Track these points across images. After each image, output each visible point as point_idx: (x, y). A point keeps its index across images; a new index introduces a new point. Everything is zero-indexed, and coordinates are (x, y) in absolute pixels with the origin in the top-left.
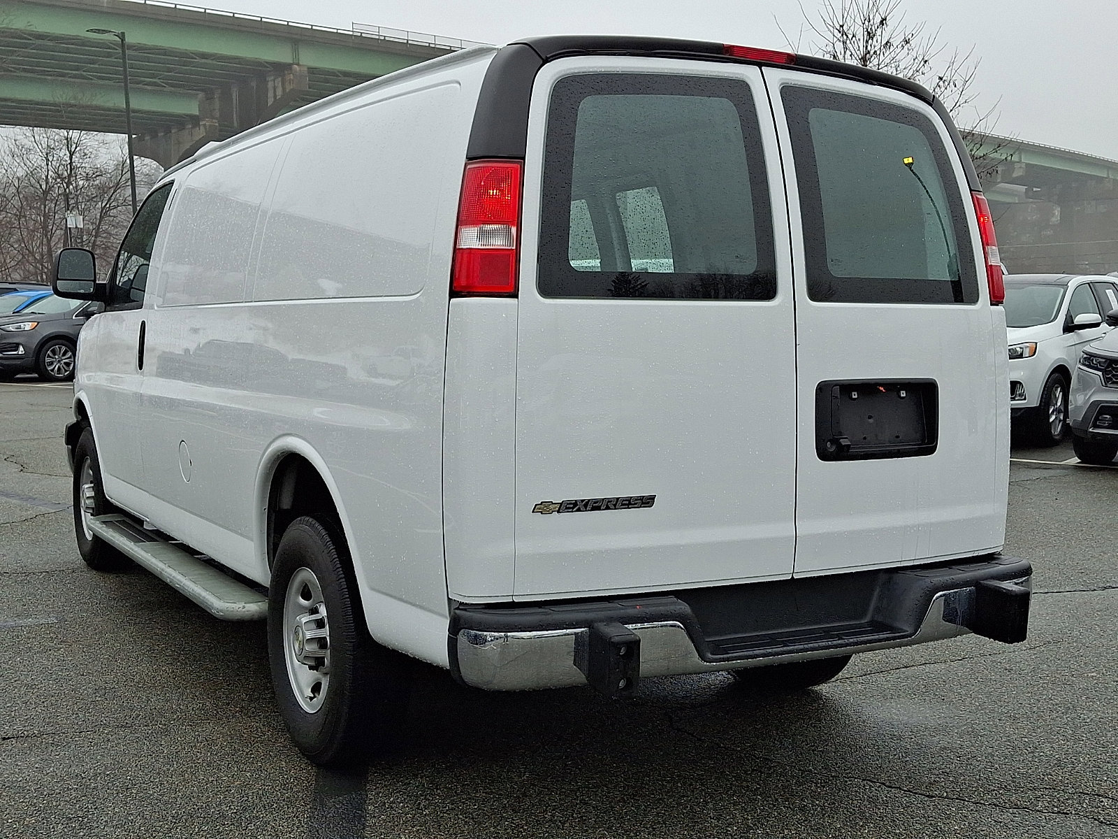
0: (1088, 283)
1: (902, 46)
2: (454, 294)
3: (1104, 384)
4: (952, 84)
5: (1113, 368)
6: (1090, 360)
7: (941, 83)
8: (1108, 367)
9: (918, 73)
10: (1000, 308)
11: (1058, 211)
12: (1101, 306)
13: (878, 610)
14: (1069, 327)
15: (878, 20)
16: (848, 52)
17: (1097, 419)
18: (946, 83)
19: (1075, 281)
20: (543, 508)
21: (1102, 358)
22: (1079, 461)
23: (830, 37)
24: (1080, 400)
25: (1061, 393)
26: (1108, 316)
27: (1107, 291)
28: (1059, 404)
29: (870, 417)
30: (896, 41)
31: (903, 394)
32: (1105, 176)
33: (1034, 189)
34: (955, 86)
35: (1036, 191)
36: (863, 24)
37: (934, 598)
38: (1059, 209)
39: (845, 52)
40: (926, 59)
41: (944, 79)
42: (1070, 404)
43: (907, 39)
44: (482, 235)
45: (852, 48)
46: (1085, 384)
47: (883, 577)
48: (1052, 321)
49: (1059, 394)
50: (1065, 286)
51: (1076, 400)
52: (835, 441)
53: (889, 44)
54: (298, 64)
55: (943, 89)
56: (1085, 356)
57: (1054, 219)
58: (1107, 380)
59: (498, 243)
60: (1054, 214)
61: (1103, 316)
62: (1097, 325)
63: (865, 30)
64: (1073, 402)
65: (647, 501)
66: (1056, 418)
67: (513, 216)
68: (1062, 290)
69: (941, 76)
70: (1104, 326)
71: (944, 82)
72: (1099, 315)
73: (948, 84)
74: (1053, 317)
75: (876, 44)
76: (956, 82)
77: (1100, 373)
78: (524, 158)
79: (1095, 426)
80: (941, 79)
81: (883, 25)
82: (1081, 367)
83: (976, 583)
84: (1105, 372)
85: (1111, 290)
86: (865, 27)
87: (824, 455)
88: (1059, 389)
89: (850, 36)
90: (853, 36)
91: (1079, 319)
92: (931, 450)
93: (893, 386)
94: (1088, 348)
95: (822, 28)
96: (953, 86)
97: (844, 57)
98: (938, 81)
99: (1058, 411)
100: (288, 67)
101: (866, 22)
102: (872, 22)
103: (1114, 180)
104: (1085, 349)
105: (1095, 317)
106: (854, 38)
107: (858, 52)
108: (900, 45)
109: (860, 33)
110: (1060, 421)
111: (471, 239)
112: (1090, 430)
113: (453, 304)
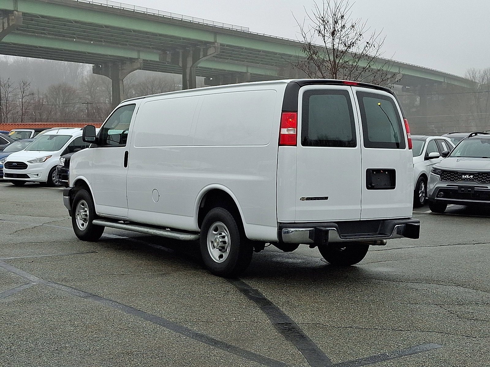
0: (434, 140)
1: (351, 28)
2: (279, 145)
3: (441, 180)
4: (373, 46)
5: (444, 174)
6: (435, 171)
7: (368, 45)
8: (442, 174)
9: (357, 40)
10: (411, 150)
11: (419, 99)
12: (440, 149)
13: (380, 230)
14: (427, 158)
15: (339, 15)
16: (326, 30)
17: (438, 194)
18: (370, 45)
19: (429, 138)
20: (303, 199)
21: (439, 170)
22: (431, 211)
23: (318, 23)
24: (432, 187)
25: (424, 185)
26: (442, 154)
27: (442, 143)
28: (423, 189)
29: (379, 179)
30: (348, 26)
31: (387, 173)
32: (443, 81)
33: (407, 87)
34: (374, 47)
35: (407, 88)
36: (333, 17)
37: (395, 227)
38: (419, 98)
39: (324, 30)
40: (361, 34)
41: (369, 43)
42: (428, 189)
43: (353, 25)
44: (288, 131)
45: (327, 28)
46: (433, 180)
47: (382, 222)
48: (420, 155)
49: (423, 185)
50: (425, 141)
51: (430, 187)
52: (371, 184)
53: (344, 27)
54: (17, 11)
55: (369, 48)
56: (433, 169)
57: (416, 103)
58: (442, 179)
59: (292, 133)
60: (417, 100)
61: (440, 153)
62: (438, 157)
63: (334, 20)
64: (429, 188)
65: (326, 198)
66: (422, 195)
67: (295, 125)
68: (424, 143)
69: (368, 42)
70: (441, 157)
71: (369, 45)
72: (439, 153)
73: (371, 46)
74: (420, 154)
75: (338, 27)
76: (375, 45)
77: (439, 176)
78: (297, 111)
79: (437, 197)
80: (368, 43)
81: (342, 18)
82: (432, 174)
83: (406, 224)
84: (441, 176)
85: (444, 143)
86: (333, 18)
87: (368, 188)
88: (423, 183)
89: (326, 22)
90: (328, 22)
91: (431, 155)
92: (394, 188)
93: (385, 170)
94: (434, 166)
95: (314, 18)
96: (373, 47)
97: (324, 32)
98: (366, 44)
99: (422, 192)
100: (11, 12)
101: (334, 16)
102: (336, 16)
103: (447, 83)
104: (433, 166)
105: (437, 154)
106: (328, 23)
107: (330, 30)
108: (350, 28)
109: (331, 21)
110: (423, 196)
111: (285, 131)
112: (436, 198)
113: (280, 147)
